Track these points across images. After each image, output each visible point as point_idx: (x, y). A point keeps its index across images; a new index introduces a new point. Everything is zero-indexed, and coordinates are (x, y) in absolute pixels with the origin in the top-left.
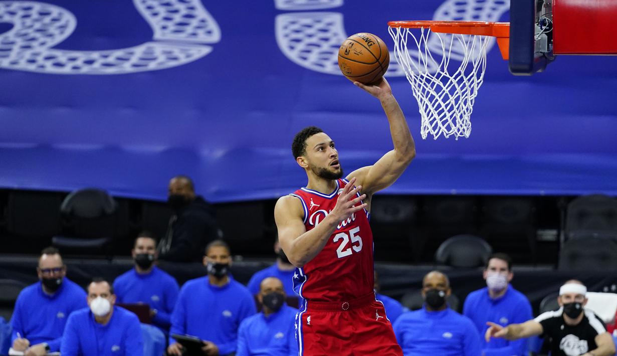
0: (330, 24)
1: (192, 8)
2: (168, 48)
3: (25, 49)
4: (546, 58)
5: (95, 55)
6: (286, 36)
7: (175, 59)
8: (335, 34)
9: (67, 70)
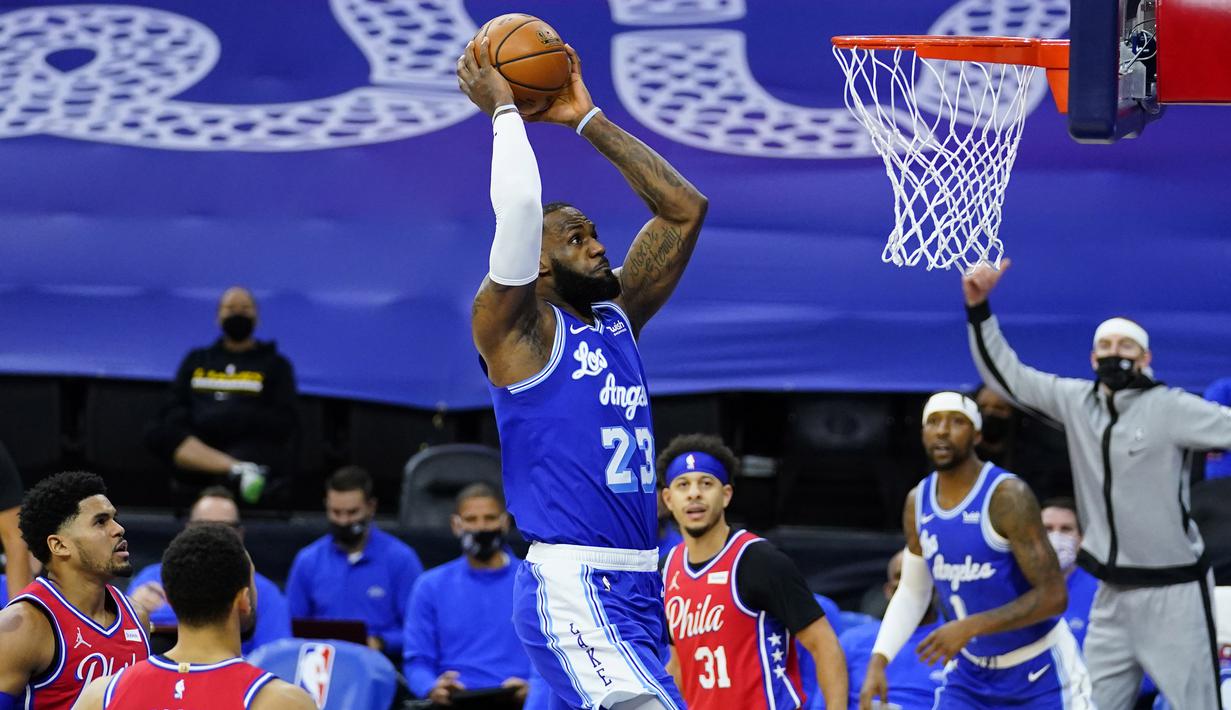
0: (720, 53)
1: (448, 21)
2: (400, 100)
3: (117, 101)
4: (1144, 110)
5: (256, 113)
6: (634, 76)
7: (414, 121)
8: (731, 74)
9: (201, 142)
